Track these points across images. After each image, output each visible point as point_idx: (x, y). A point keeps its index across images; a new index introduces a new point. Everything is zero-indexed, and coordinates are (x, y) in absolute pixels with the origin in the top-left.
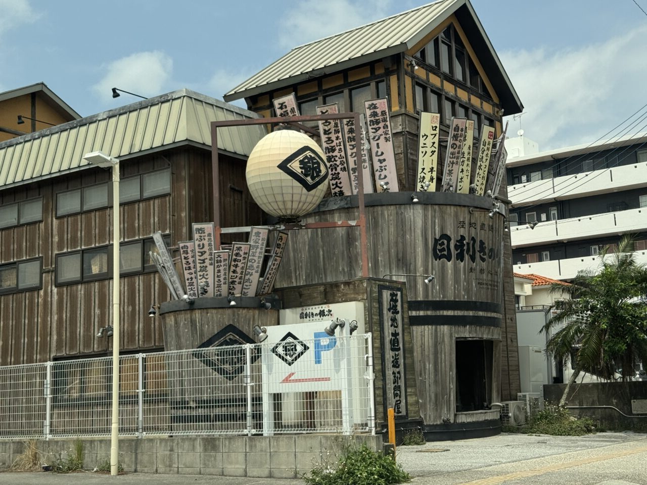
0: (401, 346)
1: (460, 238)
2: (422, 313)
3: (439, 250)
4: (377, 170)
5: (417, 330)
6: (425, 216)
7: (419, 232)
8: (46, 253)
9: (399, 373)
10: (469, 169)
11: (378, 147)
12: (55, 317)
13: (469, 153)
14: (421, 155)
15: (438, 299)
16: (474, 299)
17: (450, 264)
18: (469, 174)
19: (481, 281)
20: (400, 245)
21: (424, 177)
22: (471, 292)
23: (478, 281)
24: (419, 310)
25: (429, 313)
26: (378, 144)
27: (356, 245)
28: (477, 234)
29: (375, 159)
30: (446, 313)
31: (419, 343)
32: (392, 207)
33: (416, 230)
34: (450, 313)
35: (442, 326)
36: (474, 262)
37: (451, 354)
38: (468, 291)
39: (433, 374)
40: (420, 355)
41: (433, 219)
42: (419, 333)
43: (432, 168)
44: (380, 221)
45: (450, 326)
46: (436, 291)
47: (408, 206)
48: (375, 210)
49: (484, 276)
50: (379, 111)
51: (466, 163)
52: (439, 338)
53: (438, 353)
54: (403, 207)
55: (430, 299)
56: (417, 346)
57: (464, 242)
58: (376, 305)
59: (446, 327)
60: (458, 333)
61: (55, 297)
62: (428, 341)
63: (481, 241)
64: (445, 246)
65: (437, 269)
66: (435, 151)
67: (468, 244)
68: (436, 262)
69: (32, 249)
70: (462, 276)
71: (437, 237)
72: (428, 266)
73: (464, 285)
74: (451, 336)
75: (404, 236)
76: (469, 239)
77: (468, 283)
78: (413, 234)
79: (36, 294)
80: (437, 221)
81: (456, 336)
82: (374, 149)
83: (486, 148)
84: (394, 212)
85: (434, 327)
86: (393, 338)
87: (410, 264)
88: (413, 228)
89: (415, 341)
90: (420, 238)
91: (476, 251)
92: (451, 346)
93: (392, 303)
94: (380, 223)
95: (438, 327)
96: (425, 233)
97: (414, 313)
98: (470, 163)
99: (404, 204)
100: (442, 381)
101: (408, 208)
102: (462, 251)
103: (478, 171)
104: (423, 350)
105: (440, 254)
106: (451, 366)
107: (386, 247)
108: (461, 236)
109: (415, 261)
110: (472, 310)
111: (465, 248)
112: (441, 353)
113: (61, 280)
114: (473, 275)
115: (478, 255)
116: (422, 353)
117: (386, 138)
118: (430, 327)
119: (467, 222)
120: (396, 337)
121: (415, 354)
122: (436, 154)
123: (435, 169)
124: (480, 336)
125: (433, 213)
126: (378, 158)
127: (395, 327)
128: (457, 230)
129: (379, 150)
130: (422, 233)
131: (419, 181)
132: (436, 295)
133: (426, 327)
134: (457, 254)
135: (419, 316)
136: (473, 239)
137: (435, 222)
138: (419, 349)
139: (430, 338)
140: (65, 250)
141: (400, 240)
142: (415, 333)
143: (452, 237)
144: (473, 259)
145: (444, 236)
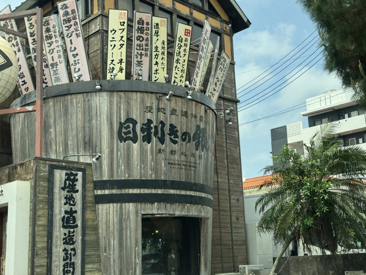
0: (79, 223)
1: (146, 121)
2: (107, 192)
3: (124, 133)
4: (72, 65)
5: (102, 208)
6: (111, 103)
7: (104, 117)
9: (73, 249)
10: (165, 62)
11: (71, 44)
13: (163, 48)
14: (110, 48)
15: (123, 178)
16: (163, 178)
17: (136, 147)
18: (166, 67)
19: (171, 162)
20: (87, 129)
21: (113, 68)
22: (159, 172)
23: (168, 162)
24: (104, 189)
25: (114, 191)
26: (71, 40)
27: (51, 132)
28: (167, 118)
29: (70, 54)
30: (131, 191)
31: (104, 220)
32: (80, 95)
33: (102, 115)
34: (136, 191)
35: (127, 204)
36: (163, 144)
37: (136, 230)
38: (156, 170)
39: (117, 250)
40: (105, 232)
41: (119, 105)
42: (104, 211)
43: (122, 60)
44: (70, 108)
45: (135, 204)
46: (121, 171)
47: (94, 93)
48: (66, 99)
49: (176, 157)
50: (69, 10)
51: (160, 56)
52: (124, 214)
53: (123, 230)
54: (90, 94)
55: (115, 178)
56: (102, 223)
57: (152, 125)
58: (44, 184)
59: (131, 204)
60: (145, 210)
62: (114, 218)
63: (171, 125)
64: (131, 129)
65: (122, 151)
66: (123, 44)
67: (156, 127)
68: (122, 144)
70: (149, 157)
71: (123, 121)
72: (113, 148)
73: (151, 165)
74: (137, 212)
75: (90, 121)
76: (157, 122)
77: (156, 163)
78: (99, 119)
80: (122, 106)
81: (143, 212)
82: (69, 45)
83: (183, 44)
84: (82, 100)
85: (119, 205)
86: (66, 216)
87: (96, 146)
88: (98, 114)
89: (100, 219)
90: (106, 122)
91: (166, 134)
92: (136, 222)
93: (67, 182)
94: (70, 110)
95: (124, 204)
96: (110, 117)
97: (99, 192)
98: (165, 57)
99: (91, 92)
100: (127, 257)
101: (95, 95)
102: (149, 134)
103: (175, 64)
104: (108, 227)
105: (125, 136)
106: (136, 242)
107: (74, 132)
108: (148, 120)
109: (101, 144)
110: (161, 188)
111: (153, 131)
112: (126, 229)
114: (162, 156)
115: (167, 137)
116: (107, 231)
117: (77, 34)
118: (115, 205)
119: (154, 107)
120: (71, 215)
121: (100, 231)
122: (125, 46)
123: (124, 60)
124: (171, 213)
125: (119, 99)
126: (72, 53)
127: (70, 205)
128: (144, 114)
129: (72, 46)
130: (108, 118)
131: (108, 71)
132: (122, 175)
133: (111, 205)
134: (143, 137)
135: (104, 195)
136: (162, 123)
137: (120, 108)
138: (104, 226)
139: (115, 215)
141: (87, 124)
142: (100, 211)
143: (138, 121)
144: (162, 140)
145: (130, 120)
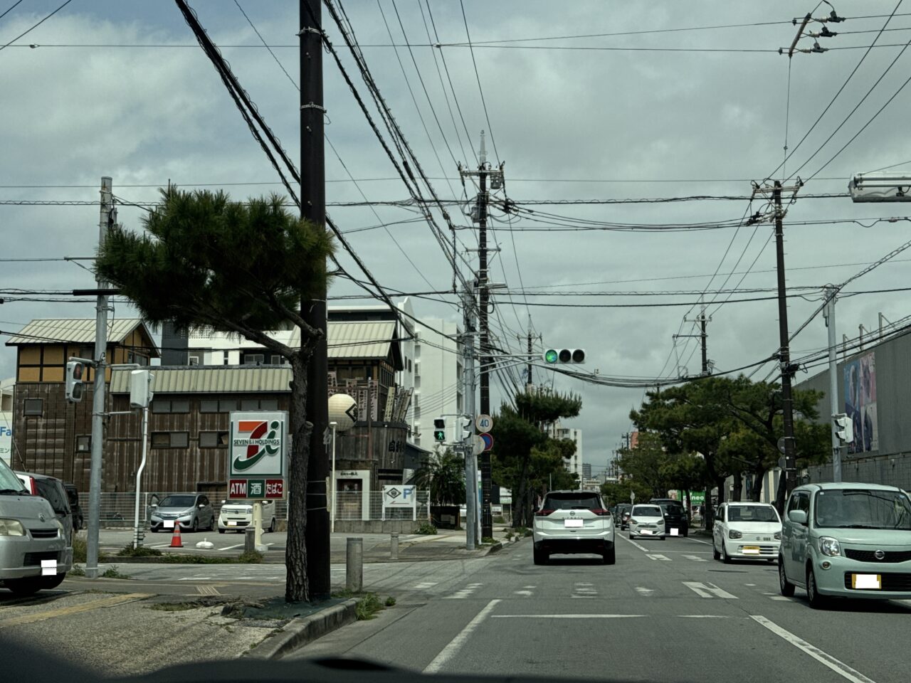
3: (391, 447)
6: (387, 433)
7: (385, 439)
8: (192, 429)
12: (199, 464)
17: (394, 454)
20: (377, 444)
21: (387, 415)
43: (390, 411)
47: (380, 428)
48: (367, 428)
61: (199, 454)
65: (389, 456)
68: (389, 452)
69: (181, 426)
71: (391, 442)
72: (386, 454)
75: (379, 441)
78: (383, 440)
79: (184, 450)
80: (391, 435)
84: (375, 430)
90: (385, 442)
96: (387, 440)
105: (391, 449)
113: (201, 445)
117: (375, 397)
125: (390, 431)
131: (385, 417)
140: (206, 430)
